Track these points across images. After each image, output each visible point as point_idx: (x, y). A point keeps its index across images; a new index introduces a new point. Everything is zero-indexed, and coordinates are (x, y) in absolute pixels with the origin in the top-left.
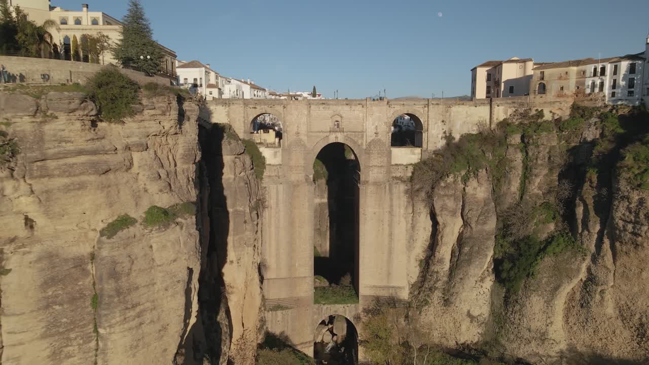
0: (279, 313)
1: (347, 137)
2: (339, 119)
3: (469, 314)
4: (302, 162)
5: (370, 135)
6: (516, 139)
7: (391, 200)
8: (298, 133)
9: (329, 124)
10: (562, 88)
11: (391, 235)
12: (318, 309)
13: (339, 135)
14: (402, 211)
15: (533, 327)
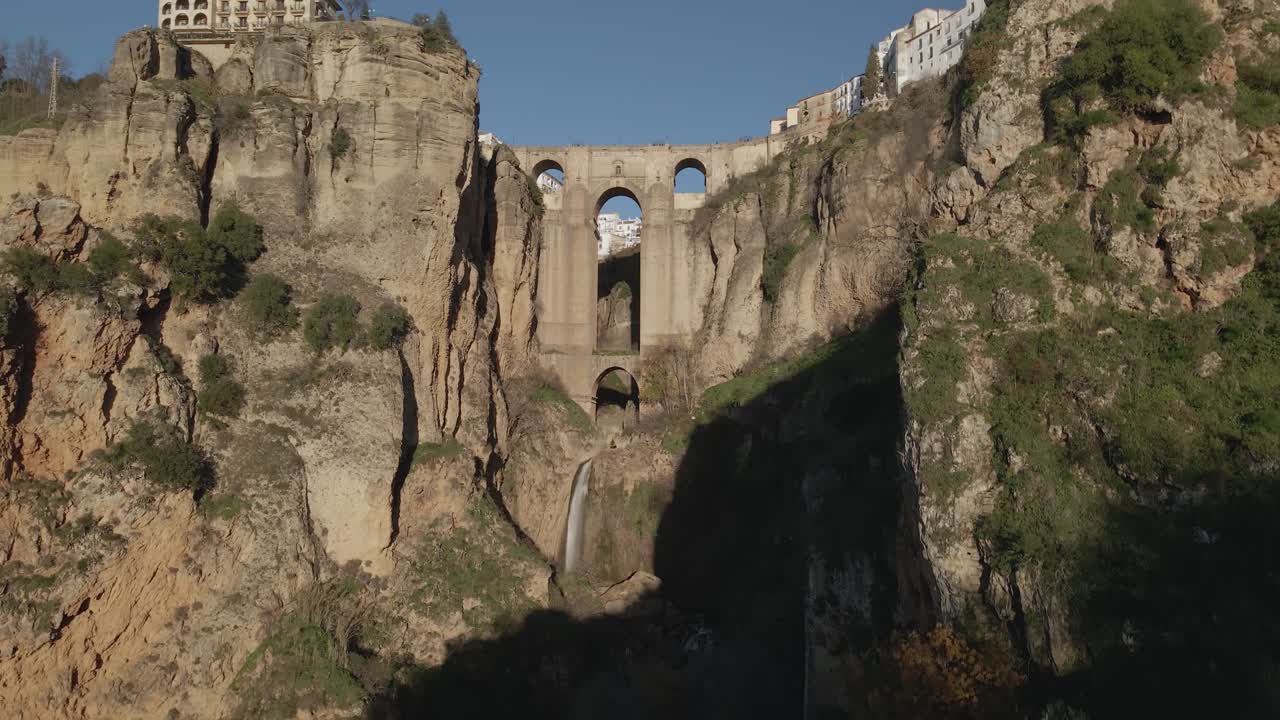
0: (554, 356)
1: (628, 182)
2: (621, 165)
3: (740, 335)
4: (582, 206)
5: (651, 180)
6: (786, 166)
7: (673, 242)
8: (579, 178)
9: (612, 170)
10: (821, 114)
11: (672, 277)
12: (596, 360)
13: (620, 179)
14: (684, 253)
15: (788, 323)
